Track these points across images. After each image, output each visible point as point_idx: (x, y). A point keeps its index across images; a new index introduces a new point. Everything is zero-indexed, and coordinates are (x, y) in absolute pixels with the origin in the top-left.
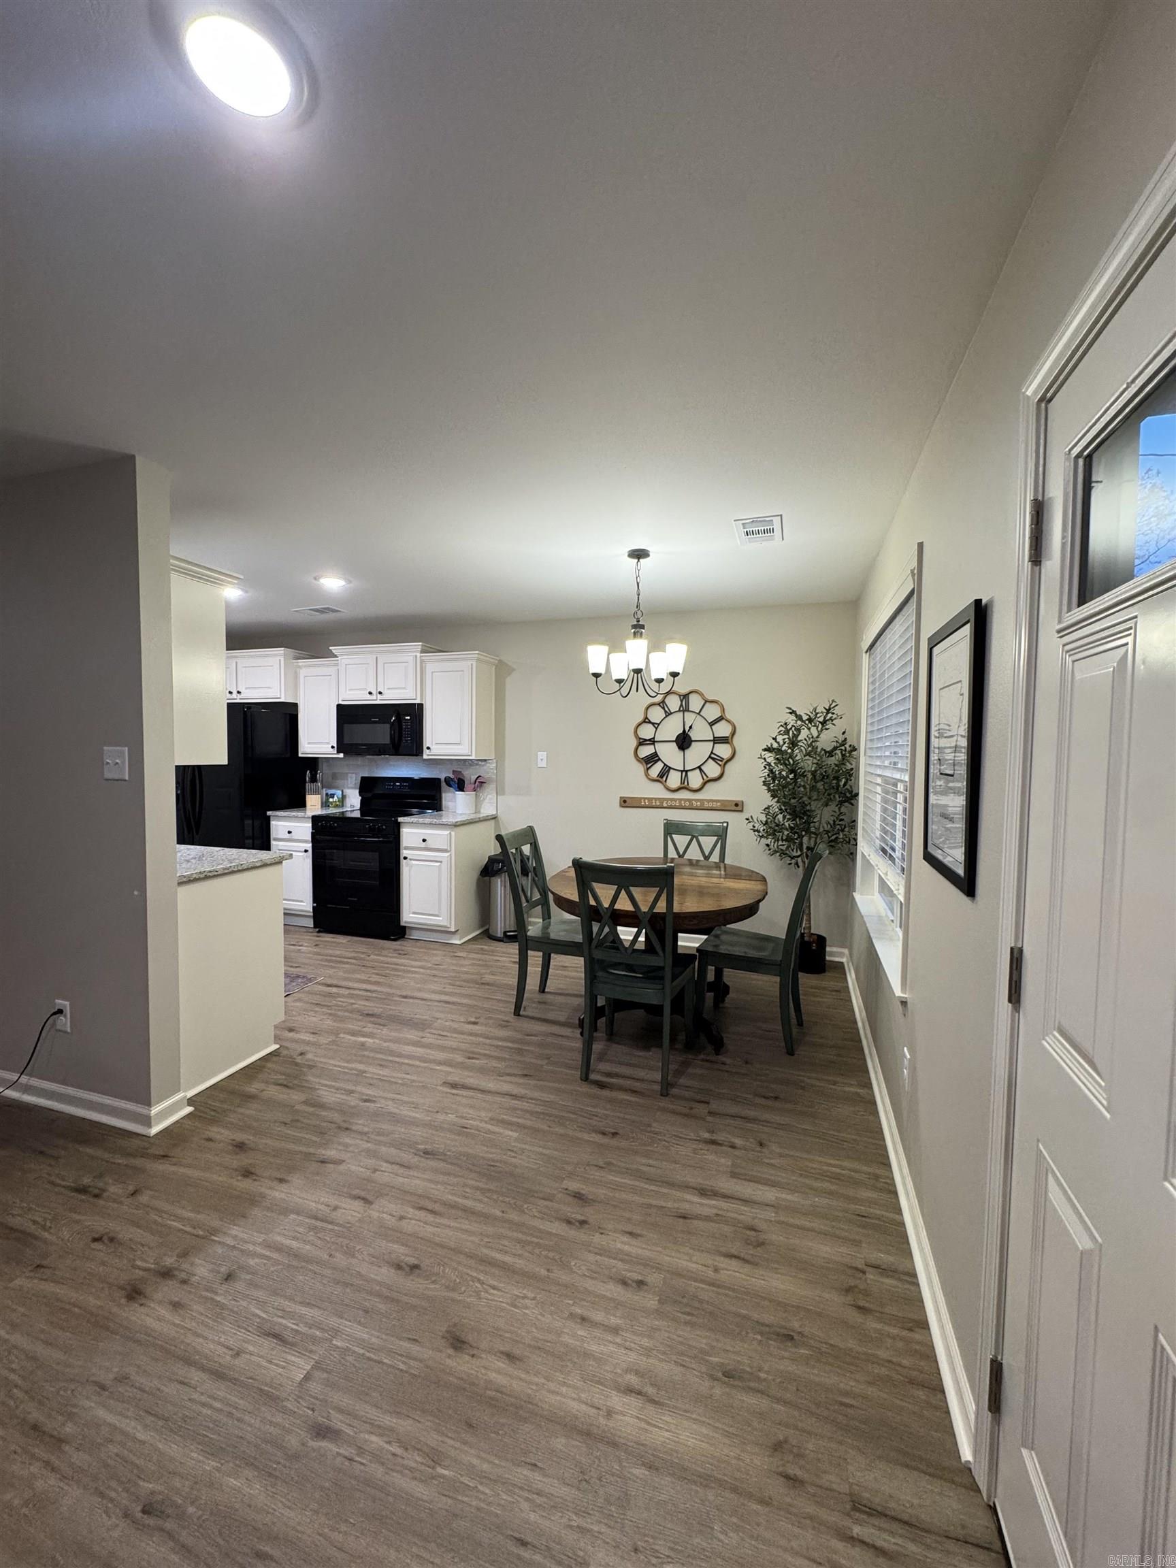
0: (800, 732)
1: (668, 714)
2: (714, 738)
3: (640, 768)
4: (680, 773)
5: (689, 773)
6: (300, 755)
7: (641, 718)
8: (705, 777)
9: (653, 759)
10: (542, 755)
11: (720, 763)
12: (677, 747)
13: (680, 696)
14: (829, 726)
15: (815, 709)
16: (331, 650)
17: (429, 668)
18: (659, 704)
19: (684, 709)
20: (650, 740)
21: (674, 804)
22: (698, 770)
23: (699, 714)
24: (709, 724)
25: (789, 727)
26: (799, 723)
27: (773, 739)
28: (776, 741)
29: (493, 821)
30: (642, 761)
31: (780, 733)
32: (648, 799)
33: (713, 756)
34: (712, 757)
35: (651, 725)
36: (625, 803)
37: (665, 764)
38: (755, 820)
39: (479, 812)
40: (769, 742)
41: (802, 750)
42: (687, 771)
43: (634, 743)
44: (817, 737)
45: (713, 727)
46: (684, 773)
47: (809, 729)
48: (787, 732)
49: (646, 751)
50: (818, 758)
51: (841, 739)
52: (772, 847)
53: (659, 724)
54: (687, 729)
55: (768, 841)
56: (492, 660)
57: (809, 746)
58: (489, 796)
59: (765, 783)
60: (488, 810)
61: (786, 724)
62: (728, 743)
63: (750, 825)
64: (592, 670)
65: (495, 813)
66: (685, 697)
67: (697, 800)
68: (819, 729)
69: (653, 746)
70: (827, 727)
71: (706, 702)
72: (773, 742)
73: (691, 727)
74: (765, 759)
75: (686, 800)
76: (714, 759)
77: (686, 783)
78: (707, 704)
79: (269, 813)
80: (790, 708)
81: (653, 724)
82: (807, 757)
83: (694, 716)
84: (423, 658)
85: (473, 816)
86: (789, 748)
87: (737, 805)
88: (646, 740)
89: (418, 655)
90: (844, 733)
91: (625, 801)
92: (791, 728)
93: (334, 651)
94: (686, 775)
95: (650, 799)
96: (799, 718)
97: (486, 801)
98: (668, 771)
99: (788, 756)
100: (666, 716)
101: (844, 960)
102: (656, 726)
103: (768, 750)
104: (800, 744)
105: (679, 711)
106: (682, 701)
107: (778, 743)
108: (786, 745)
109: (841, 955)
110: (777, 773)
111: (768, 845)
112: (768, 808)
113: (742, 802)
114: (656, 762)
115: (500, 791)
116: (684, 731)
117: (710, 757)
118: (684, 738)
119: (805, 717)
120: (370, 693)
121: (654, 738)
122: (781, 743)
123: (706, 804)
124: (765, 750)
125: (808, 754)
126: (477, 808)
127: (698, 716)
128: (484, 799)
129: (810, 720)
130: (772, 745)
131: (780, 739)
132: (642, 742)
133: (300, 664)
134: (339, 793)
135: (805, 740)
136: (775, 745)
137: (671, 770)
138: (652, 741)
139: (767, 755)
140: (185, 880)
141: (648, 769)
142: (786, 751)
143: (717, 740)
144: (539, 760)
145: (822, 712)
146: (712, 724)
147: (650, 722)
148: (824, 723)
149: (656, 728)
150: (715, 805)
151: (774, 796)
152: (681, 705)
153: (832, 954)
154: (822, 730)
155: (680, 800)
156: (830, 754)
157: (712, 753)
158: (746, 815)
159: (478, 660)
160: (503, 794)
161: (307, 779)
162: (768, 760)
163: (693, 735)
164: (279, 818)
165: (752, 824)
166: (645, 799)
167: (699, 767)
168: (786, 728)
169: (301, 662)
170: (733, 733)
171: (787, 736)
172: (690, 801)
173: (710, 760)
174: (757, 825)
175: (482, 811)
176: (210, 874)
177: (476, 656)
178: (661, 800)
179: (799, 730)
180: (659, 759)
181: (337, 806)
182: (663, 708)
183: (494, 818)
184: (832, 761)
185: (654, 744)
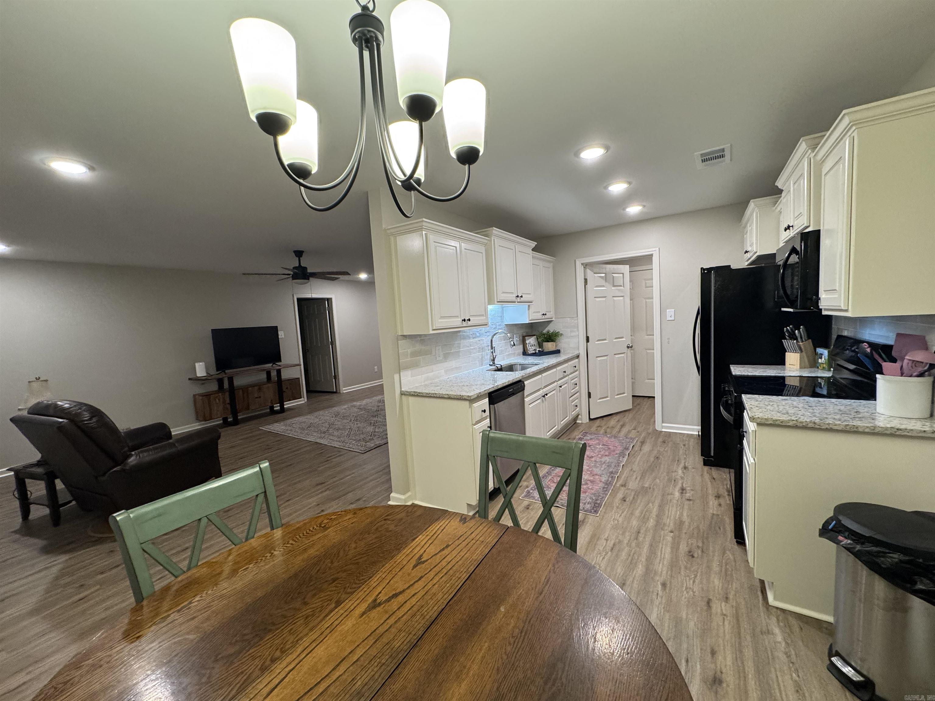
161: (786, 335)
181: (824, 369)
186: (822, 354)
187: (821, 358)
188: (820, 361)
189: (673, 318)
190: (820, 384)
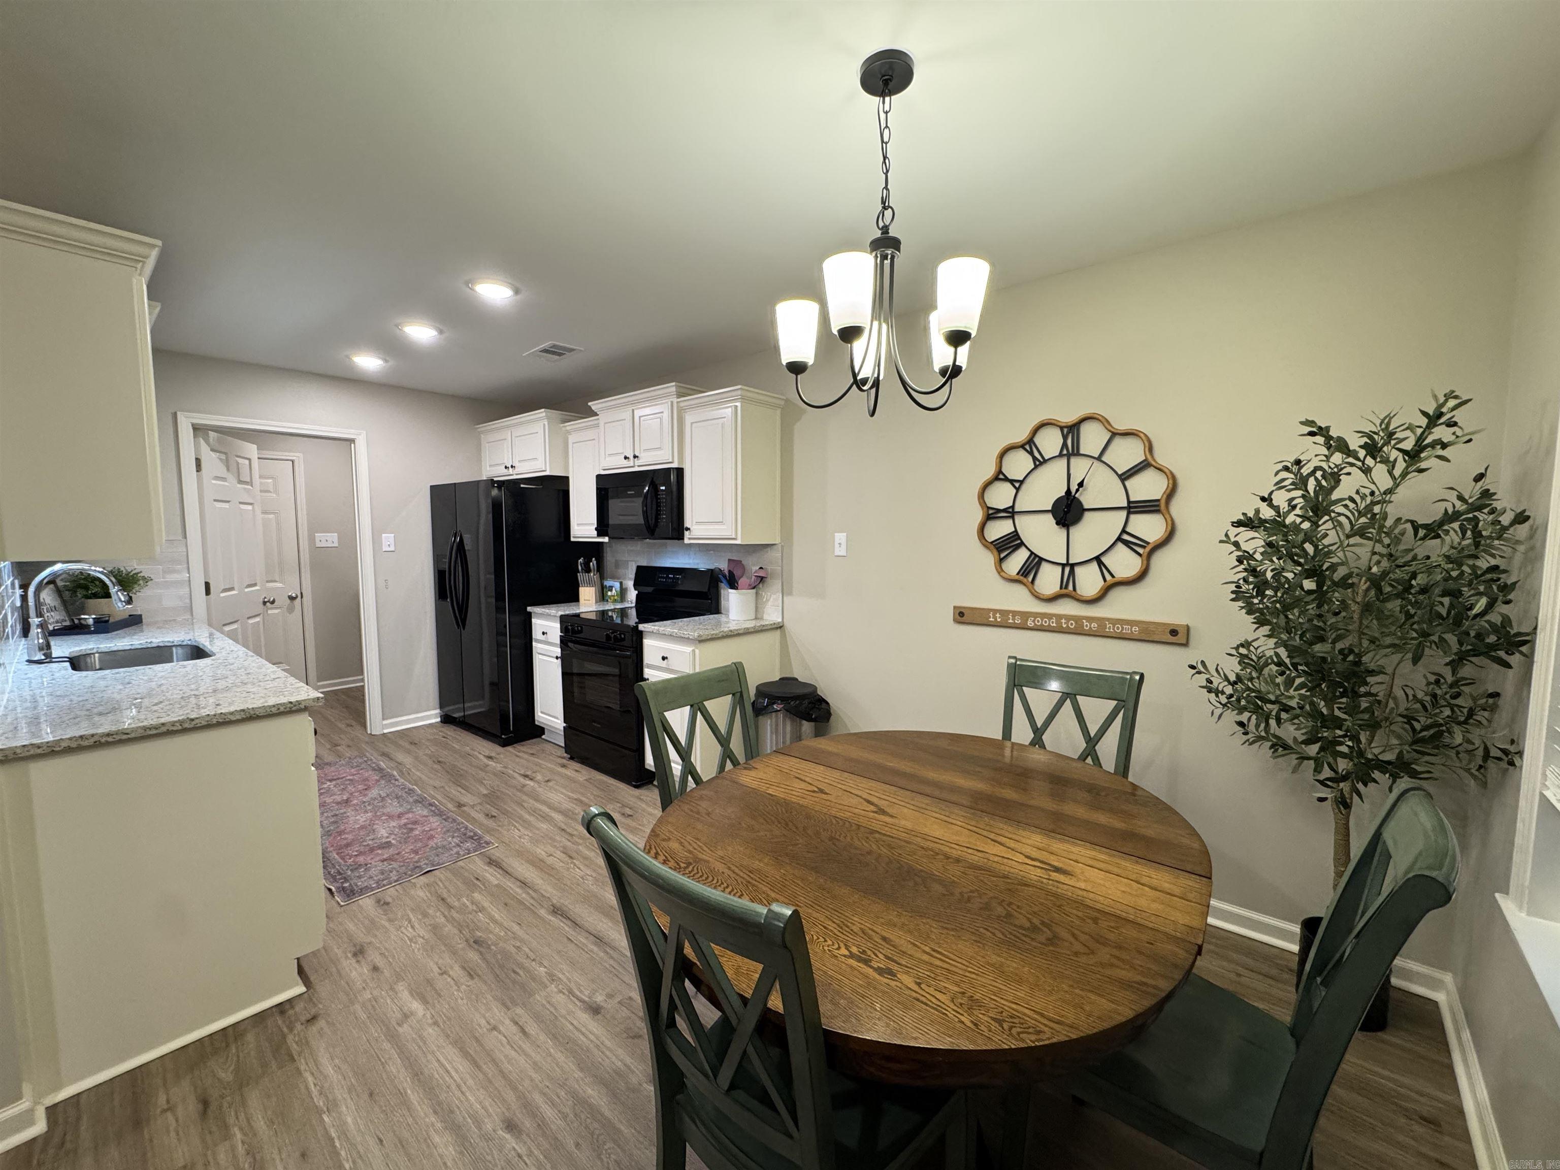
0: (1338, 482)
1: (1039, 462)
2: (1129, 502)
3: (988, 558)
4: (1060, 569)
5: (1078, 570)
6: (572, 539)
7: (990, 472)
8: (1108, 577)
9: (1012, 543)
10: (840, 537)
11: (1141, 550)
12: (1054, 521)
13: (1062, 428)
14: (1429, 461)
15: (1386, 422)
16: (590, 407)
17: (689, 418)
18: (1023, 446)
19: (1070, 451)
20: (1005, 510)
21: (1046, 623)
22: (1095, 565)
23: (1099, 459)
24: (1120, 476)
25: (1305, 471)
26: (1337, 458)
27: (1263, 499)
28: (1271, 505)
29: (778, 632)
30: (992, 547)
31: (1279, 486)
32: (1000, 611)
33: (1125, 537)
34: (1124, 539)
35: (1008, 485)
36: (962, 616)
37: (1032, 553)
38: (1213, 671)
39: (762, 619)
40: (1251, 506)
41: (1340, 524)
42: (1072, 566)
43: (979, 515)
44: (1389, 491)
45: (1127, 483)
46: (1067, 570)
47: (1367, 471)
48: (1301, 484)
49: (1000, 529)
50: (1387, 541)
51: (1472, 491)
52: (1252, 727)
53: (1021, 482)
54: (1074, 488)
55: (1244, 717)
56: (774, 400)
57: (1361, 514)
58: (773, 597)
59: (1238, 595)
60: (772, 616)
61: (1298, 462)
62: (1158, 511)
63: (1202, 679)
64: (786, 357)
65: (780, 620)
66: (1072, 430)
67: (1090, 619)
68: (1397, 472)
69: (1011, 521)
70: (1423, 465)
71: (1114, 434)
72: (1263, 507)
73: (1081, 485)
74: (1236, 544)
75: (1068, 618)
76: (1127, 543)
77: (1071, 587)
78: (1118, 441)
79: (529, 609)
80: (1310, 423)
81: (1012, 482)
82: (1356, 540)
83: (1087, 462)
84: (682, 404)
85: (750, 625)
86: (1305, 518)
87: (1174, 632)
88: (999, 511)
89: (675, 400)
90: (1479, 477)
91: (961, 614)
92: (1313, 473)
93: (593, 408)
94: (1072, 572)
95: (1004, 613)
96: (1341, 446)
97: (770, 603)
98: (1038, 565)
99: (1301, 537)
100: (1036, 467)
101: (1440, 997)
102: (1017, 485)
103: (1246, 523)
104: (1339, 509)
105: (1061, 455)
106: (1065, 438)
107: (1277, 509)
108: (1298, 511)
109: (1436, 984)
110: (1269, 575)
111: (1241, 724)
112: (1246, 644)
113: (1188, 628)
114: (1018, 547)
115: (786, 591)
116: (1068, 492)
117: (1119, 539)
118: (1069, 506)
119: (1355, 442)
120: (626, 458)
121: (1013, 507)
122: (1284, 507)
123: (1109, 629)
124: (1238, 524)
125: (1361, 532)
126: (758, 613)
127: (1096, 463)
128: (767, 600)
129: (1372, 449)
130: (1257, 511)
131: (1281, 499)
132: (992, 515)
133: (568, 428)
134: (617, 585)
135: (1352, 500)
136: (1267, 513)
137: (1044, 565)
138: (1011, 513)
139: (1244, 535)
140: (39, 751)
141: (1001, 560)
142: (1296, 528)
143: (1134, 508)
144: (837, 545)
145: (1411, 428)
146: (1124, 477)
147: (1006, 479)
148: (1413, 456)
149: (1018, 489)
150: (1127, 629)
151: (1261, 622)
152: (1065, 445)
153: (1408, 975)
154: (1404, 475)
155: (1059, 617)
156: (1433, 531)
157: (1124, 531)
158: (1192, 655)
159: (743, 399)
160: (790, 593)
161: (580, 568)
162: (1244, 546)
163: (1087, 499)
164: (541, 616)
165: (1204, 677)
166: (995, 611)
167: (1098, 559)
168: (1298, 474)
169: (569, 426)
170: (1171, 493)
171: (1299, 493)
172: (1078, 619)
173: (1120, 545)
174: (1216, 681)
175: (765, 617)
176: (110, 739)
177: (739, 392)
178: (1025, 615)
179: (1335, 478)
180: (1022, 544)
181: (615, 601)
182: (1031, 453)
183: (780, 627)
184: (1435, 549)
185: (1013, 518)
186: (612, 587)
187: (611, 590)
188: (609, 593)
189: (392, 548)
190: (612, 617)
